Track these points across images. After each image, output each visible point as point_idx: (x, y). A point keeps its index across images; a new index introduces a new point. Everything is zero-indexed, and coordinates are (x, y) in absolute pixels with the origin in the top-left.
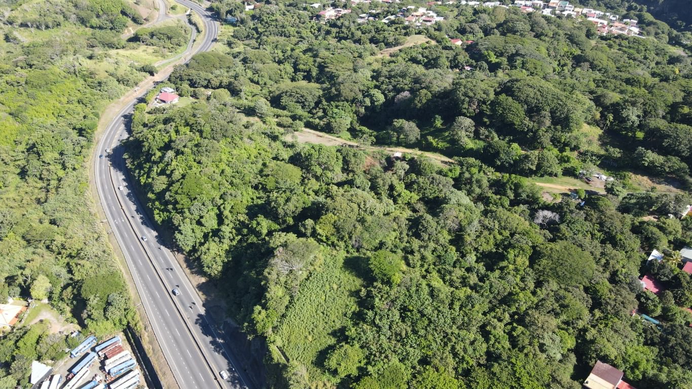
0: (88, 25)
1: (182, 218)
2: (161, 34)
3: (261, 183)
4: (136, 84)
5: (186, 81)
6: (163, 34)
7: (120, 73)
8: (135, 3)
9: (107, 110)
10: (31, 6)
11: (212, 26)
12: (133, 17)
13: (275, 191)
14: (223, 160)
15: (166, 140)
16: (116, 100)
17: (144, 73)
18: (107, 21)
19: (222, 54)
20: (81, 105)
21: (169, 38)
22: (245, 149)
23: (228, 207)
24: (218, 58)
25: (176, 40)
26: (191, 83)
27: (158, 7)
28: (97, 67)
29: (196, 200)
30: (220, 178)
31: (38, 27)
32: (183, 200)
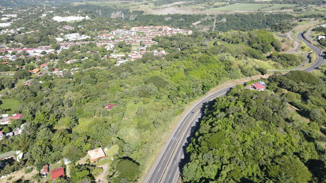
0: (251, 46)
1: (196, 157)
2: (284, 57)
3: (266, 166)
4: (250, 76)
5: (278, 82)
6: (285, 58)
7: (245, 68)
8: (282, 41)
9: (225, 83)
10: (231, 33)
11: (320, 61)
12: (276, 47)
13: (274, 180)
14: (251, 135)
15: (227, 105)
16: (233, 80)
17: (258, 72)
18: (261, 46)
19: (316, 76)
20: (215, 76)
21: (288, 60)
22: (275, 135)
23: (228, 169)
24: (309, 76)
25: (291, 62)
26: (280, 84)
27: (294, 46)
28: (235, 62)
29: (211, 151)
30: (238, 145)
31: (229, 42)
32: (204, 146)
